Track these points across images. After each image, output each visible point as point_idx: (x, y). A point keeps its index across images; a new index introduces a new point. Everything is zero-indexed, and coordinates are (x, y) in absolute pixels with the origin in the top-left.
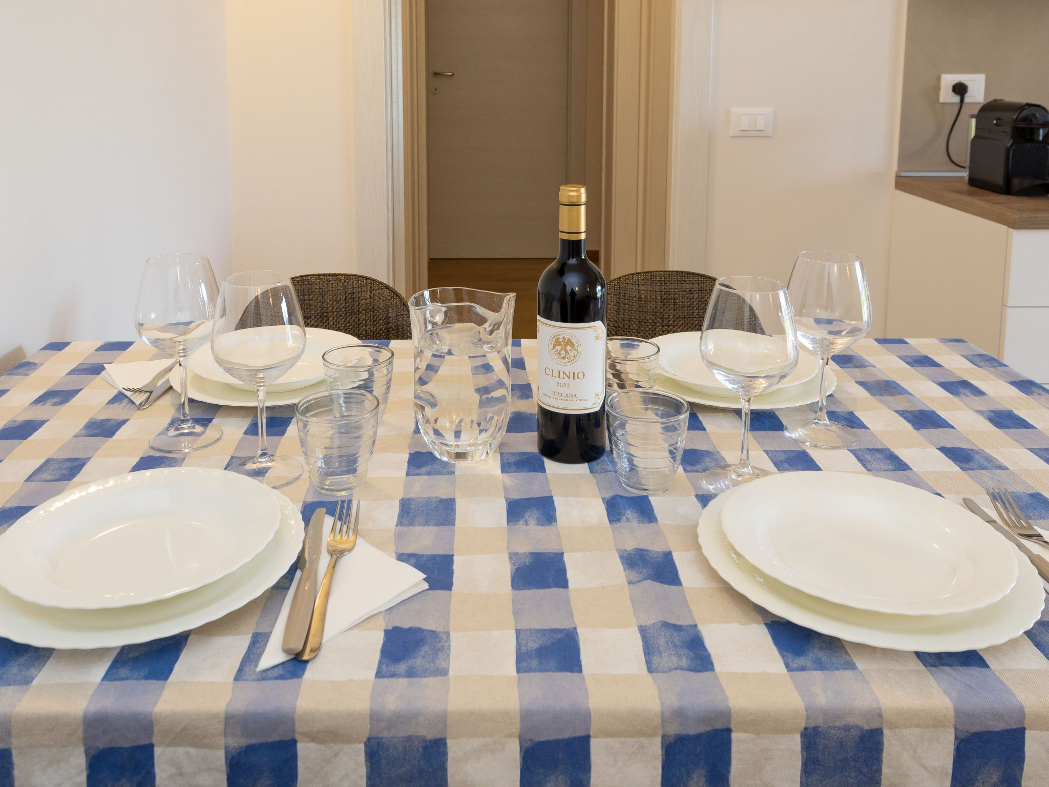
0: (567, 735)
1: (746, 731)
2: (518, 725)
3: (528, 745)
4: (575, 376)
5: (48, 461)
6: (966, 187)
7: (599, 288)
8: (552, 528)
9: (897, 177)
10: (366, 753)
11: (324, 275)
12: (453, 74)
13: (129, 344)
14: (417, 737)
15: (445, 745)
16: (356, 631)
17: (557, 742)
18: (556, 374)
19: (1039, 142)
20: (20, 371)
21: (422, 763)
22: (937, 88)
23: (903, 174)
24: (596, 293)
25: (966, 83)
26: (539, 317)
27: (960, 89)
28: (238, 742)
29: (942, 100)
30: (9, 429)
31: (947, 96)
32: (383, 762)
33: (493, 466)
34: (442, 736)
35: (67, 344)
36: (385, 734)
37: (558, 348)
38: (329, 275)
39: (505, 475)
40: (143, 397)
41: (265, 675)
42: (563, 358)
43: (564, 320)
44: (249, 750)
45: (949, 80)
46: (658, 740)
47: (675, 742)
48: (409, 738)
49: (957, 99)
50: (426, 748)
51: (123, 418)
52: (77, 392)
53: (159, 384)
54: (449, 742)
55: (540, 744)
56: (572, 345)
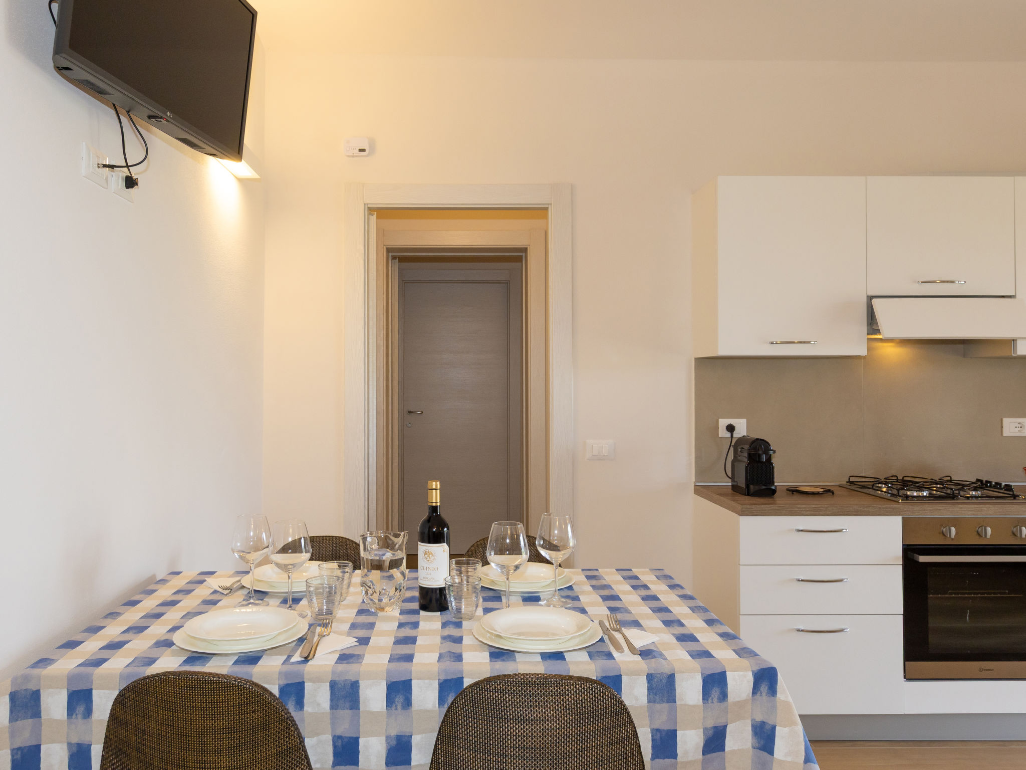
0: (403, 679)
1: (469, 678)
2: (386, 675)
3: (389, 683)
4: (434, 569)
5: (188, 613)
6: (730, 491)
7: (445, 529)
8: (416, 630)
9: (695, 485)
10: (330, 686)
11: (321, 536)
12: (422, 413)
13: (214, 572)
14: (349, 680)
15: (359, 683)
16: (328, 655)
17: (400, 682)
18: (425, 568)
19: (763, 462)
20: (160, 582)
21: (350, 690)
22: (717, 428)
23: (698, 484)
24: (444, 531)
25: (734, 425)
26: (419, 543)
27: (731, 428)
28: (283, 682)
29: (720, 436)
30: (165, 603)
31: (723, 433)
32: (336, 689)
33: (396, 613)
34: (358, 679)
35: (181, 572)
36: (337, 679)
37: (426, 556)
38: (324, 536)
39: (400, 616)
40: (228, 591)
41: (293, 663)
42: (428, 561)
43: (429, 542)
44: (287, 685)
45: (723, 423)
46: (437, 682)
47: (443, 682)
48: (346, 680)
49: (728, 435)
50: (352, 684)
51: (219, 599)
52: (194, 590)
53: (235, 587)
54: (360, 682)
55: (393, 682)
56: (432, 555)
